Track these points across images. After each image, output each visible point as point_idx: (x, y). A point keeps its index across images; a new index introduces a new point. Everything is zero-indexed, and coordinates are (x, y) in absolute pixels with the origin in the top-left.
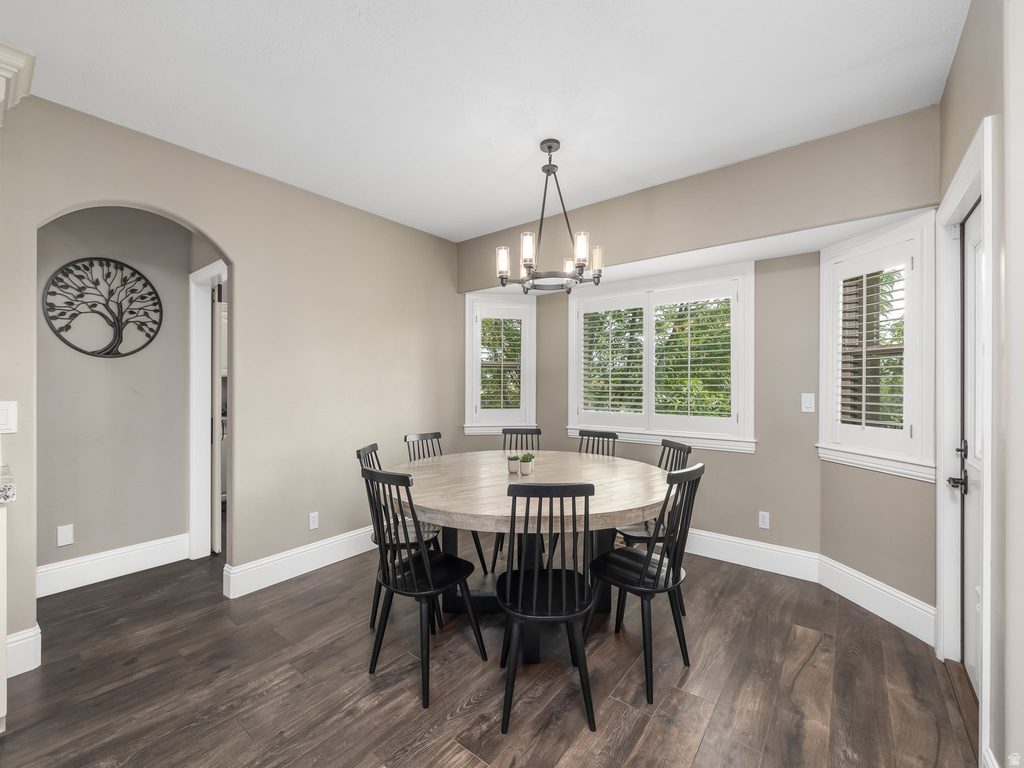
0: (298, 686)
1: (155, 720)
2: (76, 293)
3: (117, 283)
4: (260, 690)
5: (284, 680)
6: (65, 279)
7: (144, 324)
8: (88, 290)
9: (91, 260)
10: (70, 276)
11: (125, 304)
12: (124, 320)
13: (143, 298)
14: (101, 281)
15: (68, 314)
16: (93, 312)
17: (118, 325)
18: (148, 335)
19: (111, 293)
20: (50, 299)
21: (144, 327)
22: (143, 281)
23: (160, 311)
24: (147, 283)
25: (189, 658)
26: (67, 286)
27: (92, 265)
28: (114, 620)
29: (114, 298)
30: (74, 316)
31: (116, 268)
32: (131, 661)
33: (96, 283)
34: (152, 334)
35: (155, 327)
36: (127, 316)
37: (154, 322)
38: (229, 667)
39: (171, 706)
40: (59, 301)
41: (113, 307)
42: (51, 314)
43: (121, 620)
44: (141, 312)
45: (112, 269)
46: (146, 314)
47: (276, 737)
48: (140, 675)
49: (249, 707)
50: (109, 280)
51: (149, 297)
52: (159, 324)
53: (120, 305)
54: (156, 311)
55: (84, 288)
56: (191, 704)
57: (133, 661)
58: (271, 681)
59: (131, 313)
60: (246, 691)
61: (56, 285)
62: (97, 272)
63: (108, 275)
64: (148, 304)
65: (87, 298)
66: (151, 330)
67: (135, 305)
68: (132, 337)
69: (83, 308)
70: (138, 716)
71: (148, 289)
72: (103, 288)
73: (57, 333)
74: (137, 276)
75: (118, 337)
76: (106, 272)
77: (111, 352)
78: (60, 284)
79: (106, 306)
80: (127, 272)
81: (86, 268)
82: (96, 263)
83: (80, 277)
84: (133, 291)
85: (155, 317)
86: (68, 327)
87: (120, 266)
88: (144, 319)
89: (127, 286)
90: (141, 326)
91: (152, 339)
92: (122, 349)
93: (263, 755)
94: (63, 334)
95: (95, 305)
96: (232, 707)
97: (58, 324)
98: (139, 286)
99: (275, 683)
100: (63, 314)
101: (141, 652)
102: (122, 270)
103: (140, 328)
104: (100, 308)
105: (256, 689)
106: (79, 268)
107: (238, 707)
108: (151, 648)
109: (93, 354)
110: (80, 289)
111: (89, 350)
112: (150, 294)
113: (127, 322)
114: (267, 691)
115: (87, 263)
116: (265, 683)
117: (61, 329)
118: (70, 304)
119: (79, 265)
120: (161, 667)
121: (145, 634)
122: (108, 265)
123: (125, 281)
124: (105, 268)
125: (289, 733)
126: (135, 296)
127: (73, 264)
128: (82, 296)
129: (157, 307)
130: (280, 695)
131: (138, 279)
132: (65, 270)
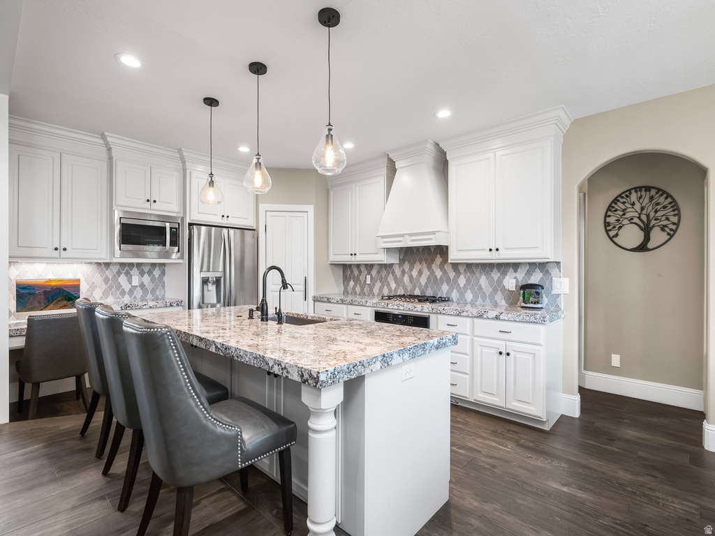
0: (687, 520)
1: (596, 467)
2: (621, 213)
3: (647, 200)
4: (660, 500)
5: (682, 509)
6: (616, 206)
7: (666, 226)
8: (628, 210)
9: (629, 191)
10: (619, 203)
11: (652, 214)
12: (651, 225)
13: (664, 207)
14: (637, 203)
15: (617, 227)
16: (631, 223)
17: (647, 230)
18: (668, 234)
19: (642, 209)
20: (608, 220)
21: (666, 229)
22: (665, 195)
23: (679, 215)
24: (668, 196)
25: (639, 457)
26: (616, 211)
27: (630, 193)
28: (623, 419)
29: (644, 212)
30: (620, 227)
31: (646, 191)
32: (612, 439)
33: (633, 204)
34: (672, 233)
35: (674, 227)
36: (653, 222)
37: (674, 224)
38: (656, 477)
39: (608, 468)
40: (612, 220)
41: (644, 218)
42: (608, 228)
43: (626, 420)
44: (664, 218)
45: (643, 193)
46: (667, 219)
47: (642, 524)
48: (609, 448)
49: (643, 500)
50: (641, 201)
51: (670, 206)
52: (677, 224)
53: (648, 216)
54: (675, 215)
55: (626, 209)
56: (617, 475)
57: (613, 440)
58: (674, 503)
59: (656, 220)
60: (652, 494)
61: (611, 211)
62: (634, 197)
63: (641, 197)
64: (669, 211)
65: (628, 215)
66: (671, 230)
67: (659, 214)
68: (657, 236)
69: (626, 222)
70: (591, 460)
71: (669, 200)
72: (637, 206)
73: (611, 239)
74: (661, 193)
75: (647, 238)
76: (639, 195)
77: (642, 248)
78: (613, 209)
79: (639, 218)
80: (653, 192)
81: (627, 196)
82: (633, 191)
83: (624, 203)
84: (658, 204)
85: (675, 219)
86: (617, 235)
87: (648, 189)
88: (665, 223)
89: (653, 202)
90: (663, 228)
91: (671, 236)
92: (650, 245)
93: (625, 522)
94: (614, 239)
95: (632, 219)
96: (635, 493)
97: (612, 233)
98: (662, 199)
99: (675, 505)
100: (614, 227)
101: (619, 439)
102: (650, 191)
103: (663, 230)
104: (636, 220)
105: (658, 498)
106: (623, 198)
107: (638, 496)
108: (627, 441)
109: (632, 250)
110: (623, 210)
111: (629, 248)
112: (670, 203)
113: (654, 226)
114: (663, 504)
115: (627, 193)
116: (668, 500)
117: (614, 236)
118: (618, 220)
119: (624, 195)
120: (620, 451)
121: (631, 433)
122: (641, 191)
123: (652, 198)
124: (639, 193)
125: (651, 529)
126: (659, 207)
127: (620, 196)
128: (624, 214)
129: (676, 212)
130: (669, 512)
131: (661, 195)
132: (615, 201)
